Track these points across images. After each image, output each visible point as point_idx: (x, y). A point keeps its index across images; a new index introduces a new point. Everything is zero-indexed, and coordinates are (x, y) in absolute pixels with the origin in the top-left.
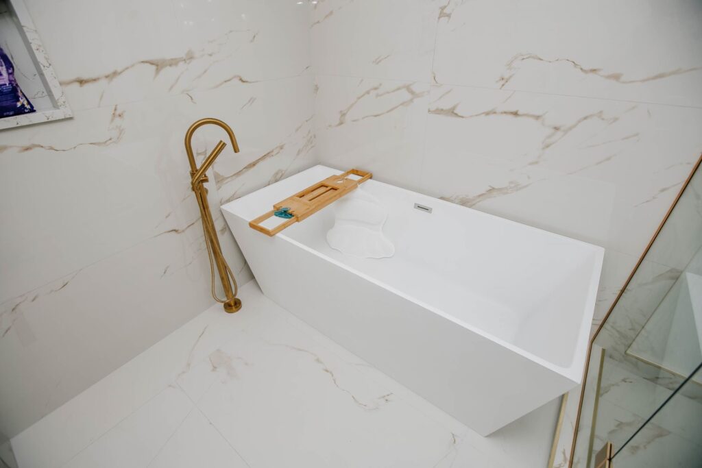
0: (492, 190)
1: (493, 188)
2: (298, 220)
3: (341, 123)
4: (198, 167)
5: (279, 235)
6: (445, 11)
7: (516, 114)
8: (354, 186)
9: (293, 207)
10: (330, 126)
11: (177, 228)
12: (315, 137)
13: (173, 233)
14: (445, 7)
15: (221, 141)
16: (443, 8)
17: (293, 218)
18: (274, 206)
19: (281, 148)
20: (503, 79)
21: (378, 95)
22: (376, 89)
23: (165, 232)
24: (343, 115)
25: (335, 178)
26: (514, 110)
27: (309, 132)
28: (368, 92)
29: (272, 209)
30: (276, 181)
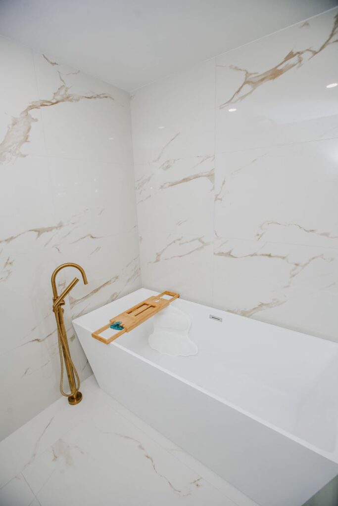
0: (262, 305)
1: (263, 304)
2: (127, 331)
3: (157, 261)
4: (59, 295)
5: (113, 343)
6: (218, 197)
7: (270, 256)
8: (167, 303)
9: (123, 322)
10: (150, 262)
11: (39, 338)
12: (140, 269)
13: (36, 342)
14: (218, 195)
15: (76, 278)
16: (217, 195)
17: (123, 329)
18: (110, 321)
19: (117, 278)
20: (258, 235)
21: (180, 244)
22: (179, 240)
23: (30, 342)
24: (158, 255)
25: (154, 298)
26: (268, 253)
27: (136, 267)
28: (174, 242)
29: (108, 323)
30: (113, 301)
